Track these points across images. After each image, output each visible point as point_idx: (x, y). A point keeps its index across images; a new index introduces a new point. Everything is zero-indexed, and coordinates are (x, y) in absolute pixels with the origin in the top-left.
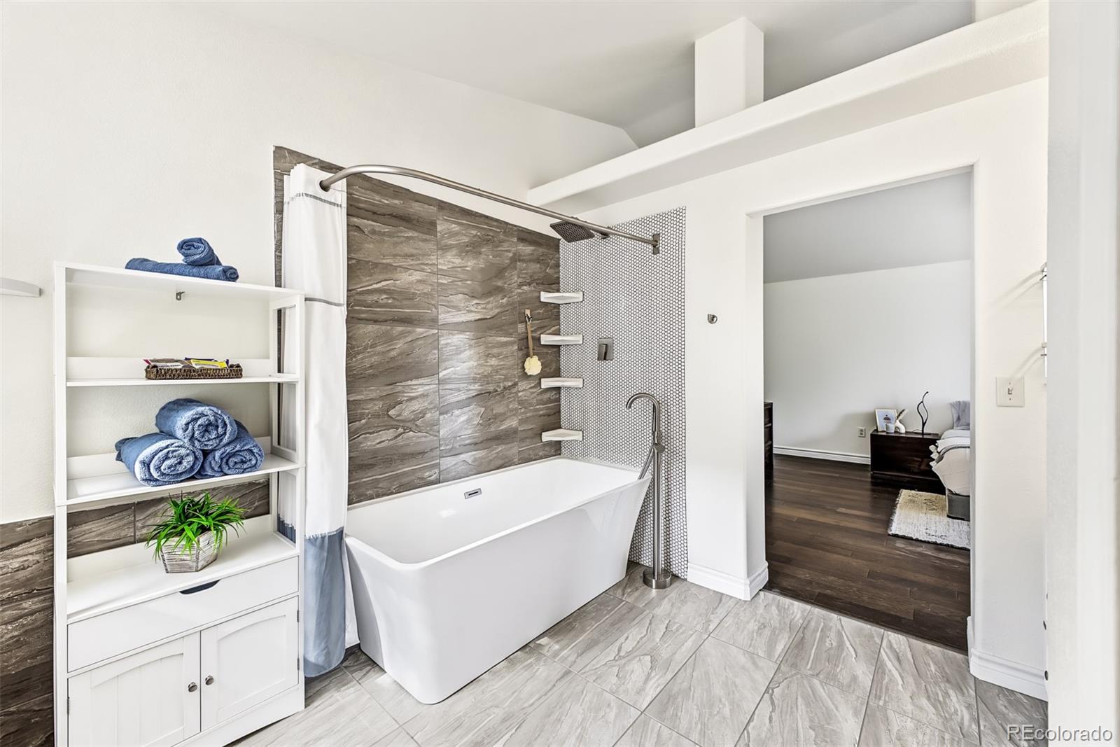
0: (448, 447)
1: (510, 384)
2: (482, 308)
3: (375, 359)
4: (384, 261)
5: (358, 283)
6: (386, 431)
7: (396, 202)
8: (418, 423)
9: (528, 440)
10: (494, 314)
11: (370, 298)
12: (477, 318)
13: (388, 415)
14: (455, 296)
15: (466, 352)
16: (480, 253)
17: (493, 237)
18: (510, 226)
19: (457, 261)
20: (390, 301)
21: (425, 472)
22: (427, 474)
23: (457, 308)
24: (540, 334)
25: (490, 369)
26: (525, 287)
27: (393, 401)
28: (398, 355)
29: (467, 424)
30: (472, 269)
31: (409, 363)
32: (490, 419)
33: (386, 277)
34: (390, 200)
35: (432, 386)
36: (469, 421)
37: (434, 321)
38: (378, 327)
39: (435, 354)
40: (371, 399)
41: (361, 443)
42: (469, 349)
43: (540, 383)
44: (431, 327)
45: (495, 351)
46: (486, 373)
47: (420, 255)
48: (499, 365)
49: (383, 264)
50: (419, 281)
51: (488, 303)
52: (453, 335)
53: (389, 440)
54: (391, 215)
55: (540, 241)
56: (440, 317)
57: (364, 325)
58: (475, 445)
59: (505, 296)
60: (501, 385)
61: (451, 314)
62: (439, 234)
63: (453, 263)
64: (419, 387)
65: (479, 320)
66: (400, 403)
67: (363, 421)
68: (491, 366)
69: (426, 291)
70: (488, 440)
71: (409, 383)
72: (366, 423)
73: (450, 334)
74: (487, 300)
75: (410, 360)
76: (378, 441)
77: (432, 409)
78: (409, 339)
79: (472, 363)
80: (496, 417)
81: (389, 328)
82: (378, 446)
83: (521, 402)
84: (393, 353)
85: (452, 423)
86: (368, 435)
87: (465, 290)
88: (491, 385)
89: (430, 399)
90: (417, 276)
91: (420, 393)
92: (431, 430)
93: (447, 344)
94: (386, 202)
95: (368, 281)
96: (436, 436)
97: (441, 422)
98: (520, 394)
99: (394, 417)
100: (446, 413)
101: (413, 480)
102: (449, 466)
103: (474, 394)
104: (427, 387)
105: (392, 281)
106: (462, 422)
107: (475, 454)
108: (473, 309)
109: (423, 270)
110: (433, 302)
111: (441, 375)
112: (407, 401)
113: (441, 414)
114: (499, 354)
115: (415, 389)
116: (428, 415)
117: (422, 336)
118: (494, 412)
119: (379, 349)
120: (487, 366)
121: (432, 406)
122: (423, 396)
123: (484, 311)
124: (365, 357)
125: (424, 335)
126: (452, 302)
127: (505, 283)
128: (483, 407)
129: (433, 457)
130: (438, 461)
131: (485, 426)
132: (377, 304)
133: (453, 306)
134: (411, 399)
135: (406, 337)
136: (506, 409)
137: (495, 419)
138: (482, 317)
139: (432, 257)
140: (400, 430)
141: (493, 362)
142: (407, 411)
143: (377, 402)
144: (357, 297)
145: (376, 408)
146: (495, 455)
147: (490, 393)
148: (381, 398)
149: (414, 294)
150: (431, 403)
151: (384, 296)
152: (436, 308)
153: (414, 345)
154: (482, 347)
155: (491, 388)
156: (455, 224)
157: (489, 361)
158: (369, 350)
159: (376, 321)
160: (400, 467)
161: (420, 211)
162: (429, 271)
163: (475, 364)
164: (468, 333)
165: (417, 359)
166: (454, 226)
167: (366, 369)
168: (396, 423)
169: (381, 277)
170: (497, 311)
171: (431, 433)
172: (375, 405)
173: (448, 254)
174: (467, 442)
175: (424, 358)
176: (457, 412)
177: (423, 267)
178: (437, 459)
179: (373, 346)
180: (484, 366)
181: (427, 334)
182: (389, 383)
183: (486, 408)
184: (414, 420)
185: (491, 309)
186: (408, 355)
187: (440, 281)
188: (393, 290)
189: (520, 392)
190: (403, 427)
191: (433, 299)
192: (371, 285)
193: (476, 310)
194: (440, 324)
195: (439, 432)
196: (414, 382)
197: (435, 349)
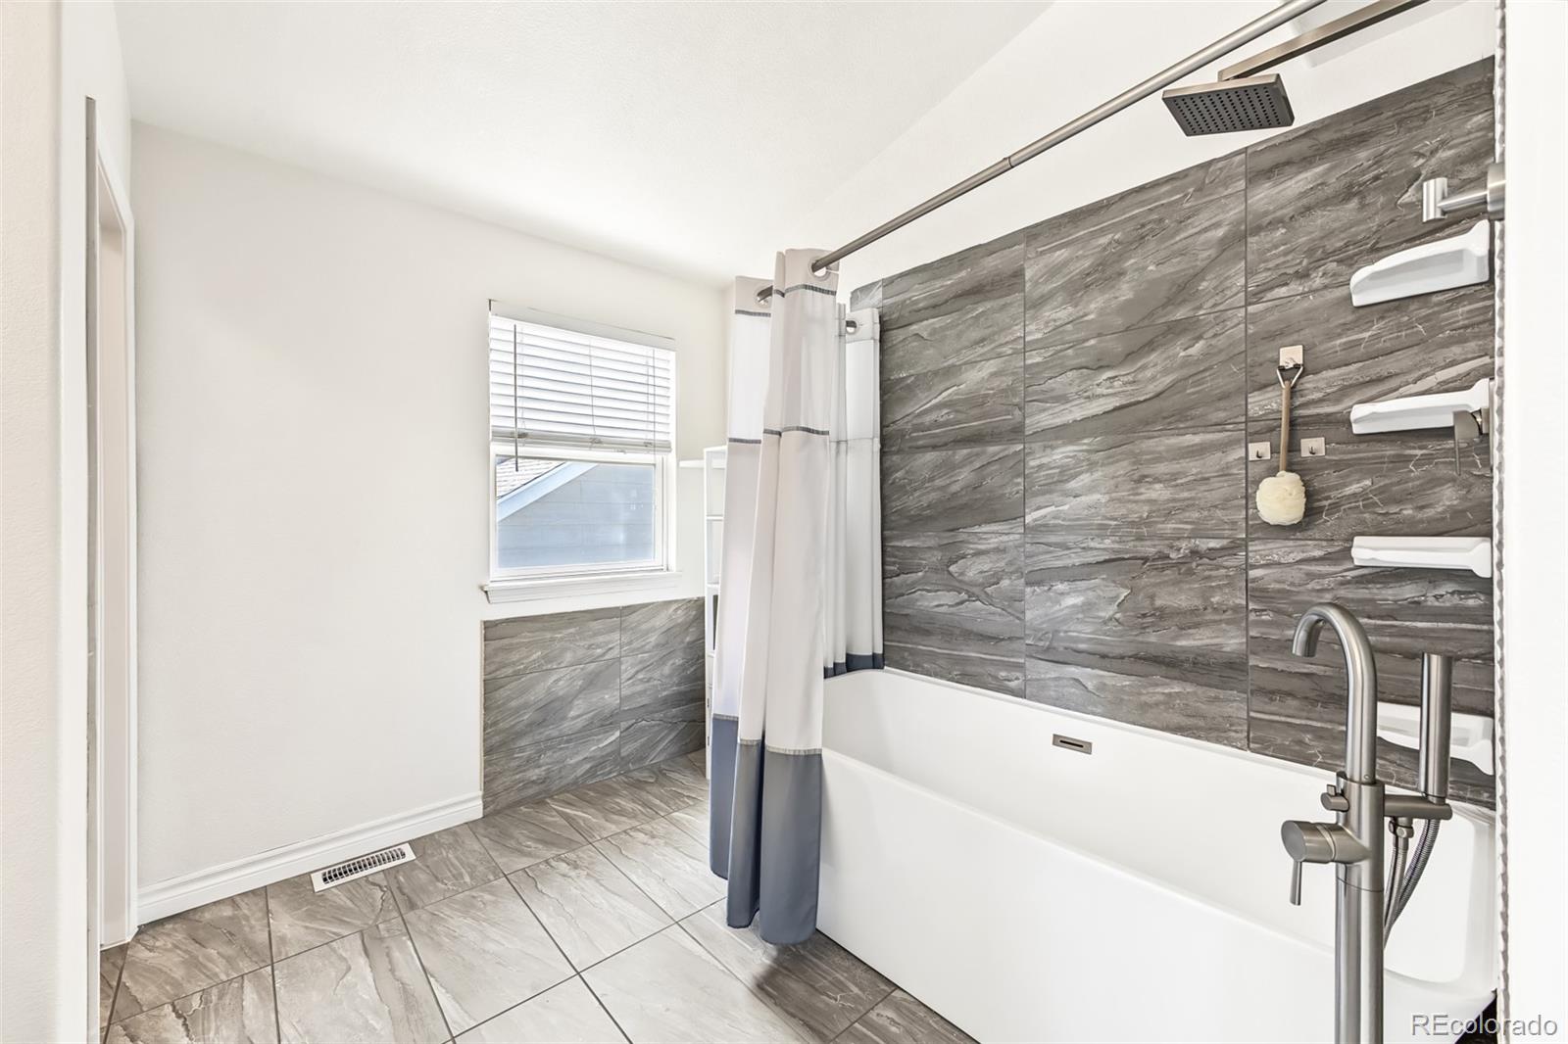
0: (1041, 644)
1: (1213, 544)
2: (1125, 384)
3: (933, 496)
4: (945, 364)
5: (916, 404)
6: (947, 594)
7: (963, 274)
8: (988, 590)
9: (1292, 703)
10: (1159, 389)
11: (928, 419)
12: (1110, 407)
13: (950, 573)
14: (1058, 379)
15: (1081, 477)
16: (1121, 274)
17: (1161, 220)
18: (1220, 165)
19: (1064, 313)
20: (952, 416)
21: (1001, 670)
22: (1003, 674)
23: (1063, 399)
24: (1351, 407)
25: (1146, 508)
26: (1282, 291)
27: (954, 553)
28: (962, 489)
29: (1083, 612)
30: (1100, 315)
31: (976, 500)
32: (1144, 616)
33: (948, 384)
34: (952, 277)
35: (1011, 537)
36: (1087, 607)
37: (1017, 432)
38: (937, 453)
39: (1018, 484)
40: (929, 548)
41: (917, 600)
42: (1087, 471)
43: (1346, 554)
44: (1012, 441)
45: (1161, 469)
46: (1134, 517)
47: (994, 334)
48: (1174, 500)
49: (945, 368)
50: (994, 375)
51: (1144, 368)
52: (1053, 448)
53: (950, 606)
54: (955, 297)
55: (1364, 127)
56: (1027, 421)
57: (920, 455)
58: (1103, 659)
59: (1200, 337)
60: (1184, 544)
61: (1050, 412)
62: (1028, 285)
63: (1055, 321)
64: (992, 535)
65: (1116, 409)
66: (964, 557)
67: (920, 574)
68: (1150, 501)
69: (1004, 386)
70: (1136, 657)
71: (977, 529)
72: (923, 577)
73: (1045, 447)
74: (1139, 364)
75: (979, 496)
76: (936, 603)
77: (1011, 573)
78: (977, 465)
79: (1099, 496)
80: (1162, 615)
81: (950, 452)
82: (936, 609)
83: (1255, 592)
84: (955, 488)
85: (1049, 604)
86: (924, 592)
87: (1082, 361)
88: (1148, 543)
89: (1008, 557)
90: (991, 366)
91: (992, 546)
92: (1010, 606)
93: (1040, 467)
94: (949, 282)
95: (926, 397)
96: (1018, 618)
97: (1027, 597)
98: (1253, 573)
99: (956, 575)
100: (1039, 583)
101: (983, 675)
102: (1043, 676)
103: (1102, 559)
104: (1005, 538)
105: (955, 388)
106: (1074, 606)
107: (1102, 676)
108: (1099, 391)
109: (999, 356)
110: (1016, 400)
111: (1029, 519)
112: (974, 555)
113: (1028, 584)
114: (1174, 476)
115: (985, 539)
116: (1005, 583)
117: (996, 458)
118: (1158, 603)
119: (938, 482)
120: (1136, 502)
121: (1012, 569)
122: (997, 550)
123: (1129, 388)
124: (924, 494)
125: (1001, 455)
126: (1053, 390)
127: (1200, 308)
128: (1126, 587)
129: (1013, 651)
130: (1022, 661)
131: (1132, 628)
132: (937, 424)
133: (1052, 398)
134: (979, 553)
135: (971, 462)
136: (1197, 602)
137: (1161, 617)
138: (1124, 402)
139: (1016, 328)
140: (964, 596)
141: (1158, 492)
142: (973, 570)
143: (935, 553)
144: (915, 422)
145: (934, 559)
146: (1161, 698)
147: (1145, 560)
148: (942, 547)
149: (986, 396)
150: (1010, 563)
151: (946, 411)
152: (1020, 409)
153: (985, 473)
154: (1125, 463)
155: (1149, 549)
156: (1058, 249)
157: (1142, 490)
158: (927, 485)
159: (934, 447)
160: (963, 647)
161: (996, 265)
162: (1010, 352)
163: (1104, 499)
164: (1086, 441)
165: (988, 494)
166: (1058, 253)
167: (924, 509)
168: (957, 584)
169: (942, 387)
170: (1168, 380)
171: (1009, 610)
172: (933, 555)
173: (1045, 308)
174: (1082, 646)
175: (1001, 492)
176: (1060, 587)
177: (999, 350)
178: (1020, 657)
179: (931, 479)
180: (1129, 501)
181: (1006, 453)
182: (950, 527)
183: (1133, 592)
184: (983, 586)
185: (1153, 378)
186: (976, 488)
187: (1029, 362)
188: (956, 400)
189: (1254, 567)
190: (967, 592)
191: (1014, 395)
192: (930, 401)
193: (1110, 391)
194: (1027, 433)
195: (1023, 612)
196: (985, 528)
197: (1018, 476)
